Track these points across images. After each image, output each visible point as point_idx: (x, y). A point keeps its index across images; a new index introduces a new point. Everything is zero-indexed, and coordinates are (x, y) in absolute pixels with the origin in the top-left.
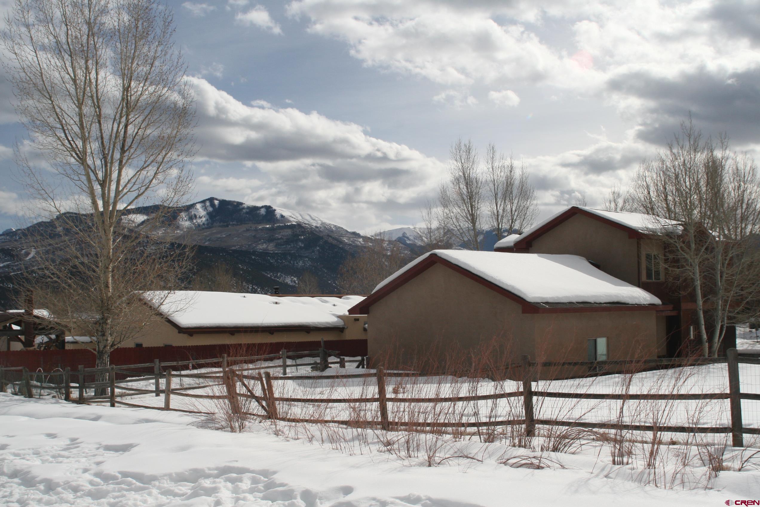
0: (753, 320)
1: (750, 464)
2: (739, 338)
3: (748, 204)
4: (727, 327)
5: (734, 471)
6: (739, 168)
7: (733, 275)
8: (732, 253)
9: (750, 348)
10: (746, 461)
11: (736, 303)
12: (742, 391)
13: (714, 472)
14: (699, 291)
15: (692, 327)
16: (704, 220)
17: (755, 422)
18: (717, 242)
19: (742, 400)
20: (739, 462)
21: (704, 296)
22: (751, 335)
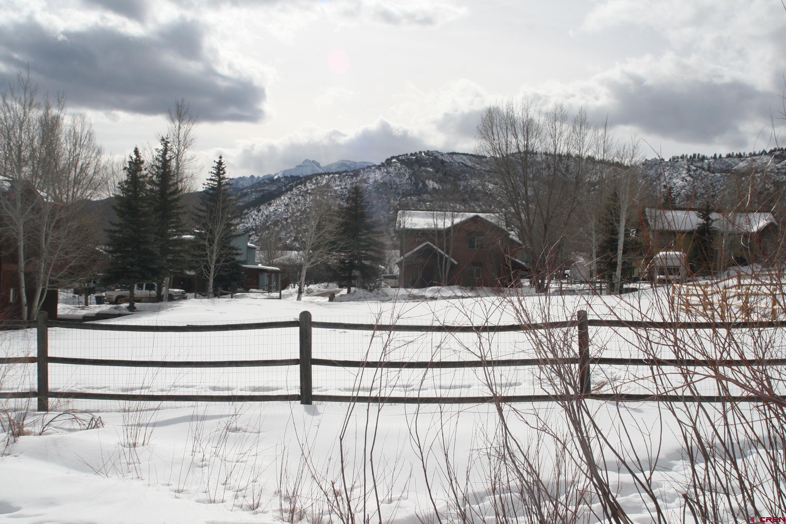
0: (77, 285)
1: (51, 427)
2: (61, 302)
3: (81, 169)
4: (48, 291)
5: (35, 435)
6: (77, 131)
7: (59, 238)
8: (60, 216)
9: (71, 313)
10: (47, 425)
11: (58, 268)
12: (50, 355)
13: (13, 438)
14: (22, 252)
15: (12, 290)
16: (36, 179)
17: (61, 386)
18: (45, 203)
19: (49, 364)
20: (40, 426)
21: (27, 257)
22: (74, 300)
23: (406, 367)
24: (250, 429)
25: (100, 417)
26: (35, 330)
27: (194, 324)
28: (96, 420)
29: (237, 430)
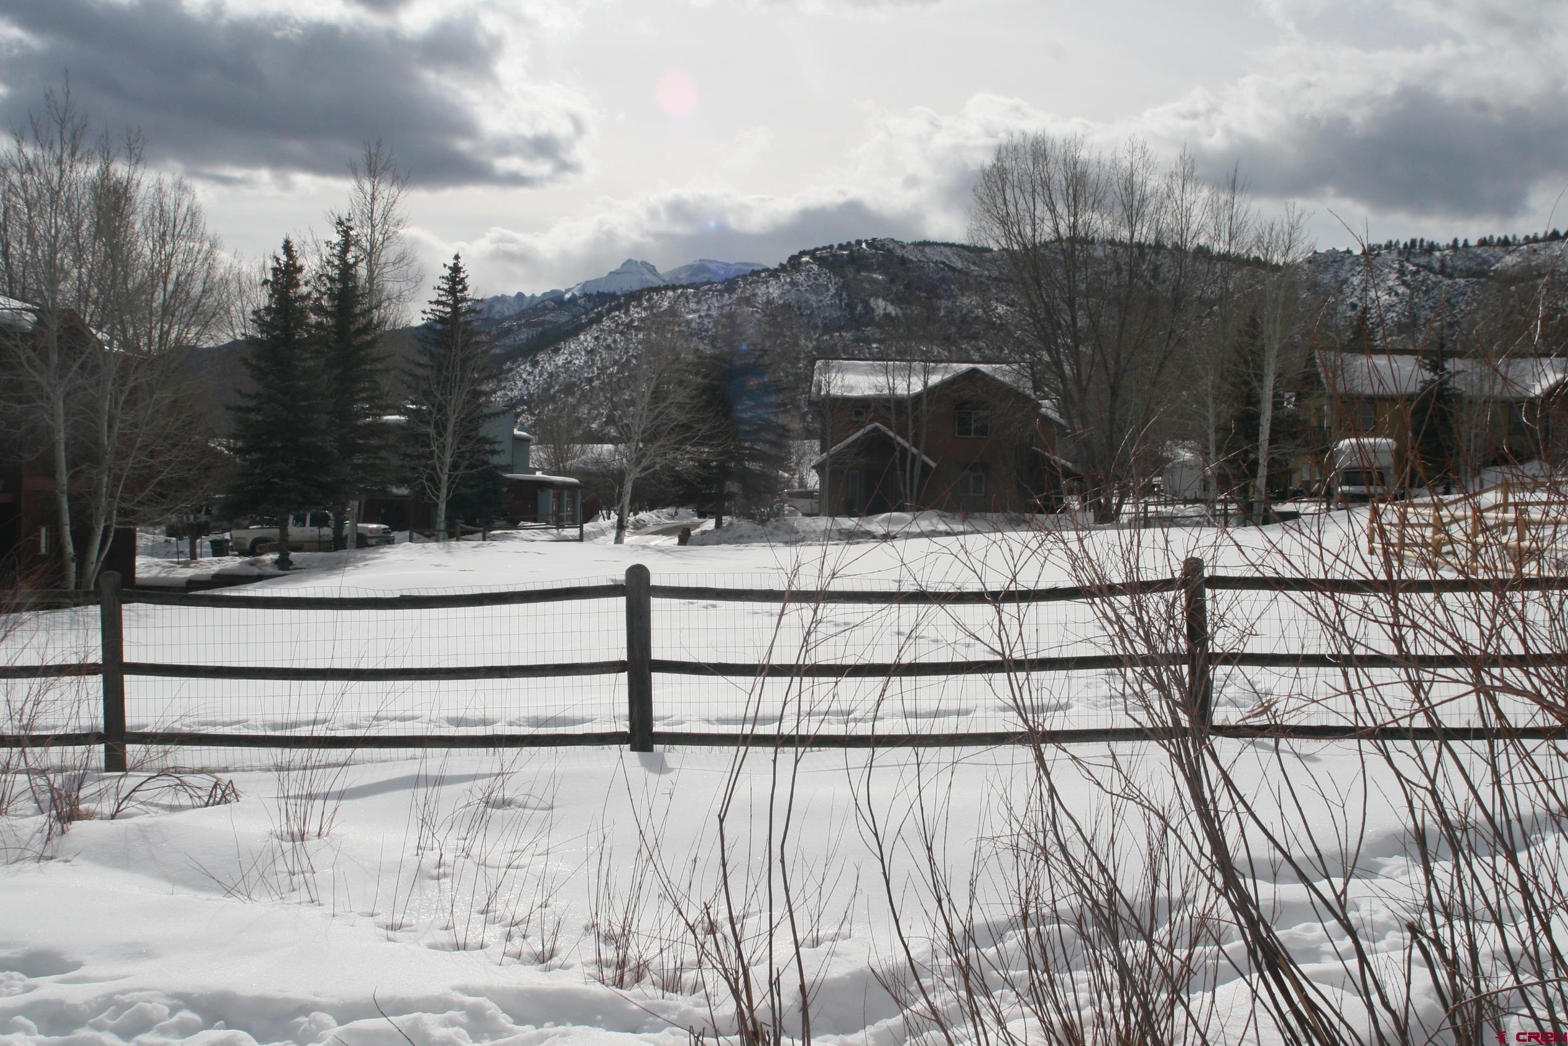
0: (173, 518)
1: (133, 803)
2: (143, 554)
3: (177, 284)
4: (116, 530)
5: (101, 819)
6: (166, 208)
7: (135, 425)
8: (137, 379)
9: (163, 575)
10: (125, 798)
11: (137, 483)
12: (126, 659)
13: (59, 825)
14: (63, 454)
16: (86, 306)
17: (151, 720)
18: (106, 354)
19: (126, 677)
20: (112, 802)
21: (71, 465)
22: (168, 549)
23: (849, 675)
24: (532, 802)
25: (231, 782)
26: (95, 610)
27: (415, 593)
28: (223, 787)
29: (505, 803)
